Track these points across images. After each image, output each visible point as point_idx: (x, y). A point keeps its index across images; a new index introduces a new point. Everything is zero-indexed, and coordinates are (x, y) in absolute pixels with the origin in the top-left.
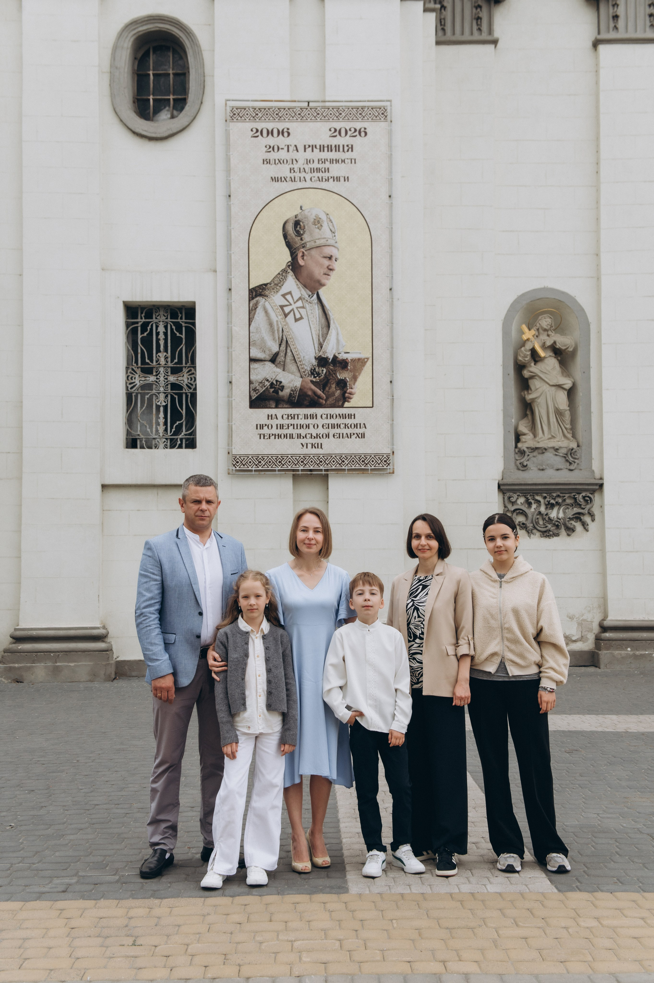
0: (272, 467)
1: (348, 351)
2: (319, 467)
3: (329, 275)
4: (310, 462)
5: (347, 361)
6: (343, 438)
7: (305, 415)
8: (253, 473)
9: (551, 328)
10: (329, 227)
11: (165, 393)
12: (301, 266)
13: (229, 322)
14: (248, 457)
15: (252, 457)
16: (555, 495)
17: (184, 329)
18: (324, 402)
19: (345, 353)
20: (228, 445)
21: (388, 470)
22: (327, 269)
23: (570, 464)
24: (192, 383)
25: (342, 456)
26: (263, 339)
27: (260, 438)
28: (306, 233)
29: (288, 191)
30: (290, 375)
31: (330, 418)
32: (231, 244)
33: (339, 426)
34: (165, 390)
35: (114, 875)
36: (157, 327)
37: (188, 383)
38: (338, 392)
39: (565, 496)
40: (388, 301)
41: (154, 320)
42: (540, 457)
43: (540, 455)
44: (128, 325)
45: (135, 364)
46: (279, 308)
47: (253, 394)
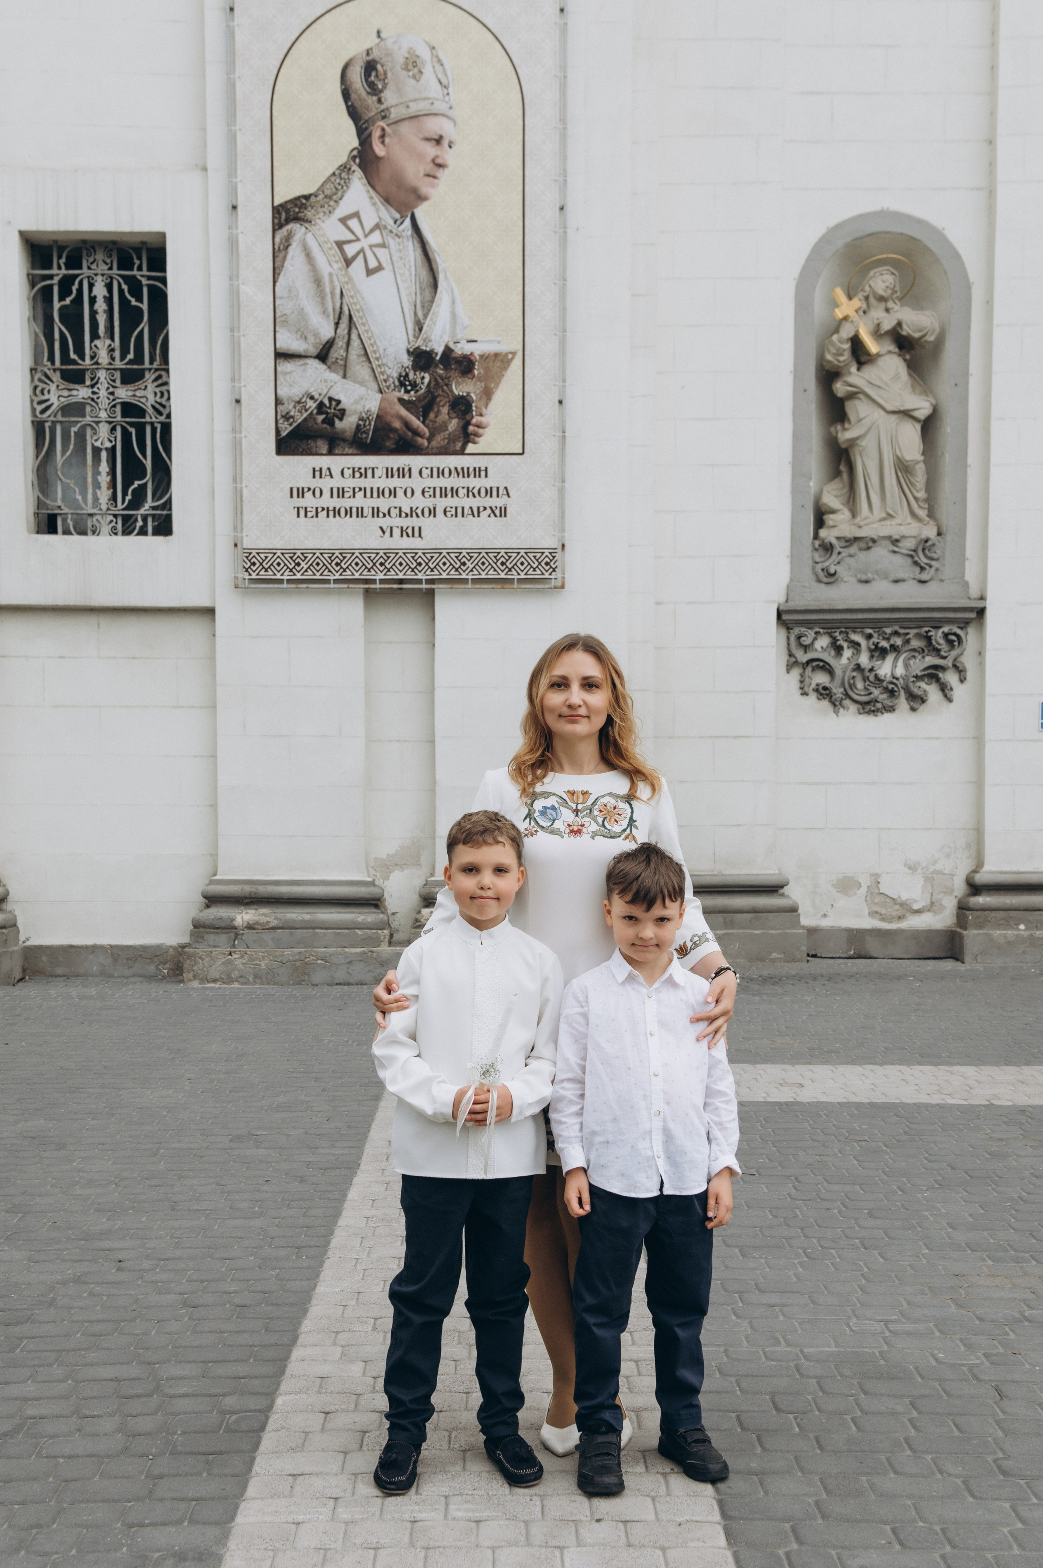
0: (321, 575)
1: (474, 338)
2: (416, 574)
3: (435, 177)
4: (397, 564)
5: (472, 358)
6: (463, 516)
7: (387, 469)
8: (285, 585)
9: (892, 294)
10: (437, 76)
11: (110, 423)
12: (378, 158)
13: (233, 276)
14: (275, 554)
15: (282, 554)
16: (889, 631)
17: (145, 290)
18: (426, 443)
19: (469, 341)
20: (235, 528)
21: (553, 581)
22: (431, 165)
23: (923, 569)
24: (164, 403)
25: (461, 553)
26: (301, 312)
27: (298, 516)
28: (388, 87)
30: (357, 386)
31: (438, 477)
32: (235, 111)
33: (455, 492)
34: (110, 417)
36: (91, 286)
37: (156, 402)
39: (908, 634)
40: (555, 232)
41: (85, 271)
42: (862, 556)
43: (864, 553)
44: (32, 282)
45: (49, 363)
46: (334, 245)
47: (283, 426)
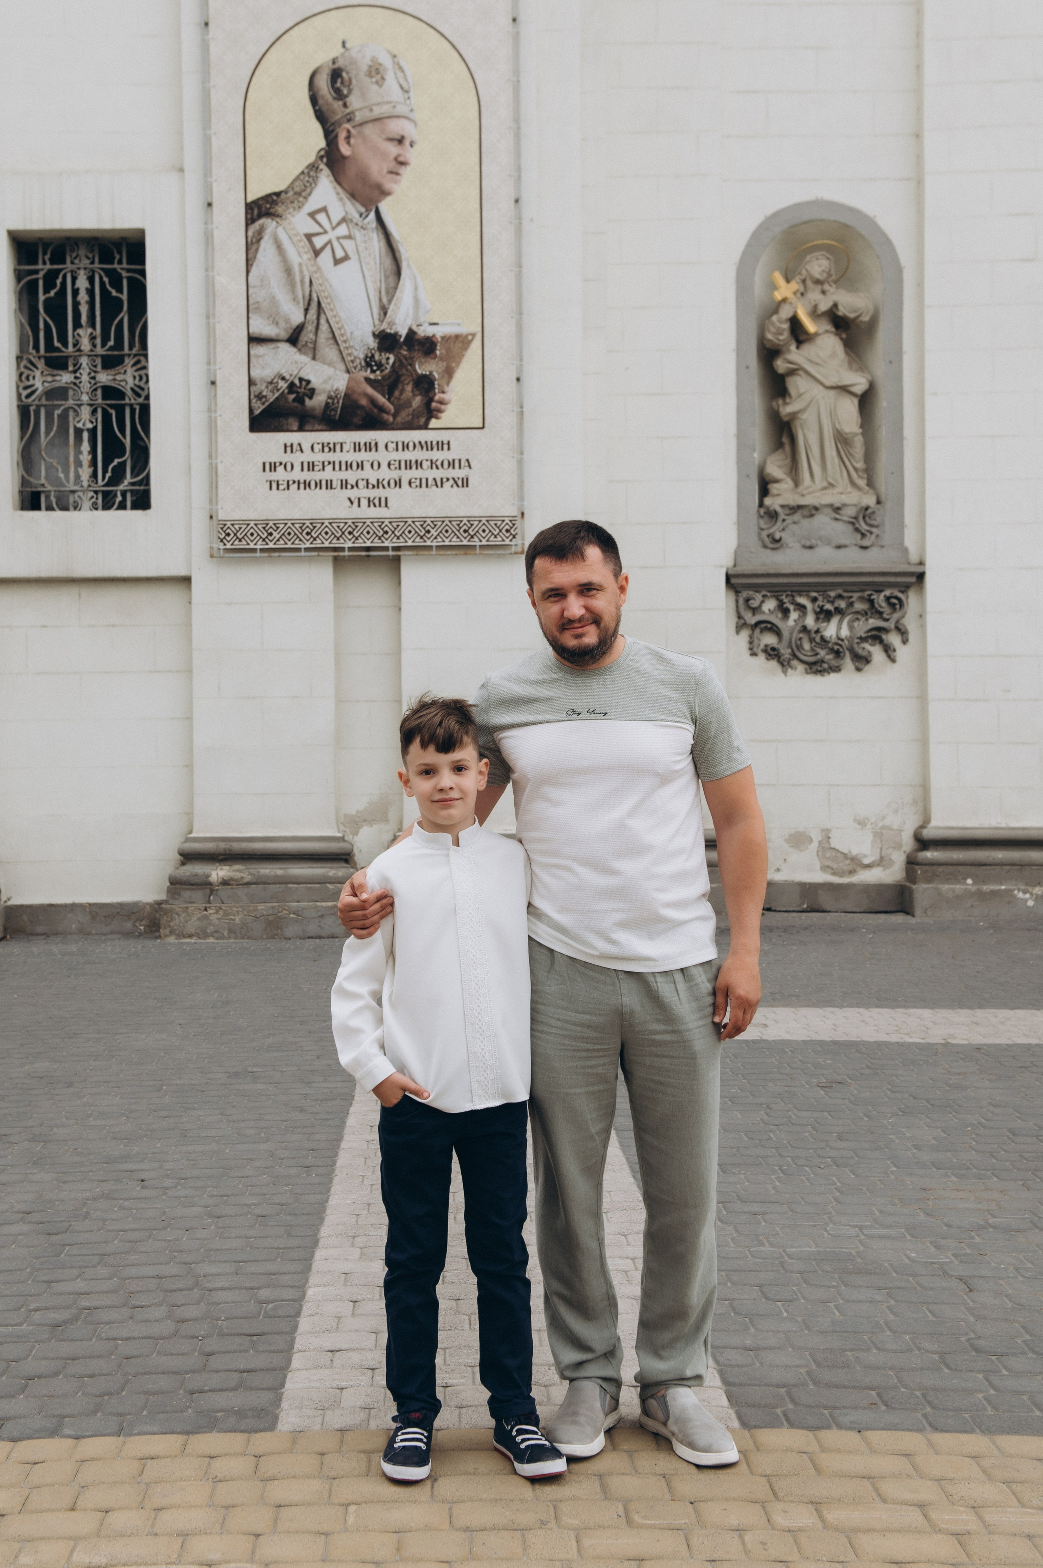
0: (293, 543)
1: (435, 321)
3: (397, 174)
4: (365, 532)
5: (434, 339)
6: (427, 486)
7: (355, 444)
8: (258, 554)
9: (828, 277)
10: (398, 82)
11: (92, 405)
12: (344, 158)
13: (209, 267)
14: (248, 525)
15: (256, 525)
16: (833, 594)
17: (125, 282)
18: (391, 419)
19: (431, 324)
20: (211, 501)
21: (513, 547)
22: (394, 162)
23: (863, 535)
24: (143, 385)
25: (425, 522)
26: (273, 299)
27: (271, 489)
28: (353, 92)
29: (316, 11)
30: (326, 367)
31: (403, 450)
32: (210, 116)
33: (419, 464)
34: (91, 400)
36: (74, 279)
37: (135, 385)
38: (418, 399)
39: (852, 597)
40: (511, 223)
41: (69, 266)
42: (805, 523)
43: (806, 520)
44: (19, 276)
45: (34, 352)
46: (304, 238)
47: (257, 406)
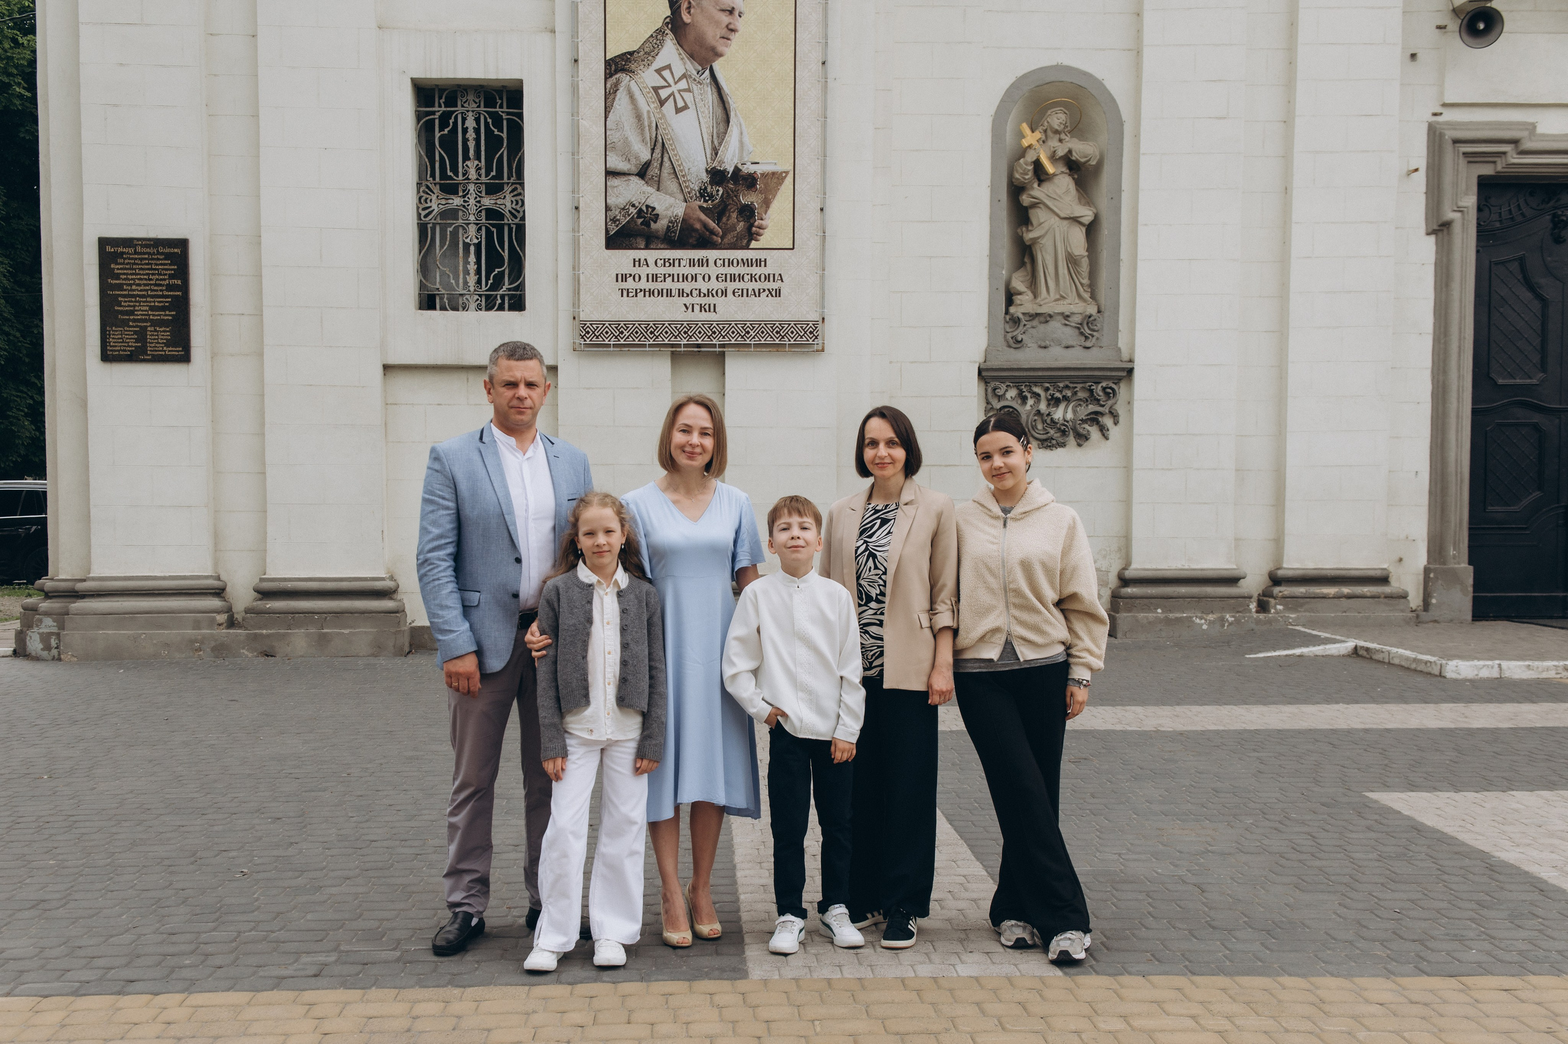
0: (639, 341)
2: (712, 341)
3: (728, 39)
4: (697, 332)
5: (755, 176)
6: (747, 296)
7: (690, 260)
8: (612, 349)
9: (1065, 128)
11: (477, 224)
12: (686, 25)
13: (575, 113)
14: (604, 324)
15: (610, 325)
16: (1062, 385)
17: (505, 123)
18: (720, 240)
20: (574, 305)
21: (816, 345)
22: (726, 30)
23: (1087, 338)
24: (519, 209)
25: (746, 324)
26: (626, 141)
27: (622, 296)
30: (668, 196)
31: (729, 266)
33: (741, 278)
34: (477, 220)
35: (394, 949)
36: (464, 120)
37: (512, 208)
38: (742, 224)
39: (1076, 387)
40: (819, 81)
41: (459, 109)
42: (1042, 327)
43: (1043, 325)
44: (419, 116)
45: (431, 179)
46: (651, 90)
47: (612, 227)
